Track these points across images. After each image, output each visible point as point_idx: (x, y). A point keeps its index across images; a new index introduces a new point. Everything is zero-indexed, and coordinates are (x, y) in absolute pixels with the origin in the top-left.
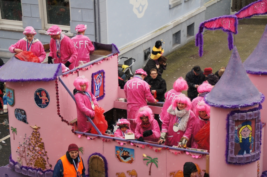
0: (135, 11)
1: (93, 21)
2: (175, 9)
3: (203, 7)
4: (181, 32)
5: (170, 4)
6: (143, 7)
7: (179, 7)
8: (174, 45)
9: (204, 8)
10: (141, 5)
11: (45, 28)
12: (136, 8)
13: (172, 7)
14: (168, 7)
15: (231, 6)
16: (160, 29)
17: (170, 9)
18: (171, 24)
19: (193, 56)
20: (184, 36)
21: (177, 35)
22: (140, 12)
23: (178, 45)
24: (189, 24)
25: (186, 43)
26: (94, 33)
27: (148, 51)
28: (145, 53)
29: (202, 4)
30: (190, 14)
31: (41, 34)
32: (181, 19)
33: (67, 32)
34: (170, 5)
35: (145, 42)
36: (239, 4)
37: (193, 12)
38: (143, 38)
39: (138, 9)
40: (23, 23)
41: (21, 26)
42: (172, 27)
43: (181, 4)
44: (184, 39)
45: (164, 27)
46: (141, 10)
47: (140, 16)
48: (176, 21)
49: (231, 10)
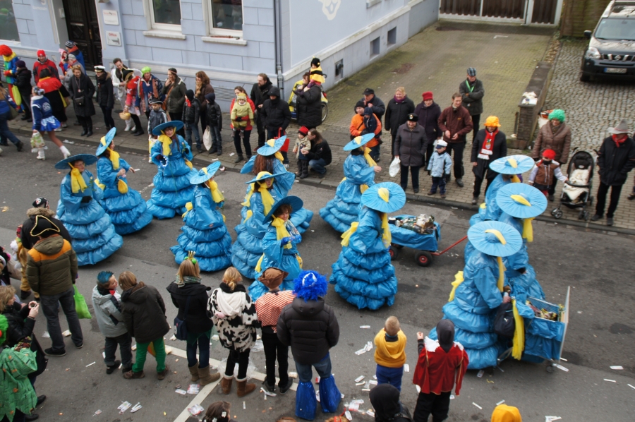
0: (325, 11)
1: (272, 23)
2: (374, 8)
3: (407, 6)
4: (381, 38)
5: (368, 2)
6: (335, 5)
7: (378, 6)
8: (371, 55)
9: (408, 8)
10: (332, 3)
11: (210, 34)
12: (326, 7)
13: (369, 6)
14: (365, 6)
15: (440, 6)
16: (356, 35)
17: (367, 8)
18: (368, 28)
19: (396, 70)
20: (384, 44)
21: (375, 43)
22: (331, 13)
23: (376, 57)
24: (390, 28)
25: (386, 52)
26: (273, 40)
27: (340, 63)
28: (336, 66)
29: (405, 3)
30: (391, 15)
31: (205, 42)
32: (381, 21)
33: (239, 38)
34: (367, 4)
35: (336, 53)
36: (449, 3)
37: (395, 13)
38: (334, 47)
39: (328, 8)
40: (183, 28)
41: (179, 32)
42: (370, 32)
43: (380, 2)
44: (384, 48)
45: (362, 32)
46: (332, 9)
47: (331, 17)
48: (374, 25)
49: (439, 11)
